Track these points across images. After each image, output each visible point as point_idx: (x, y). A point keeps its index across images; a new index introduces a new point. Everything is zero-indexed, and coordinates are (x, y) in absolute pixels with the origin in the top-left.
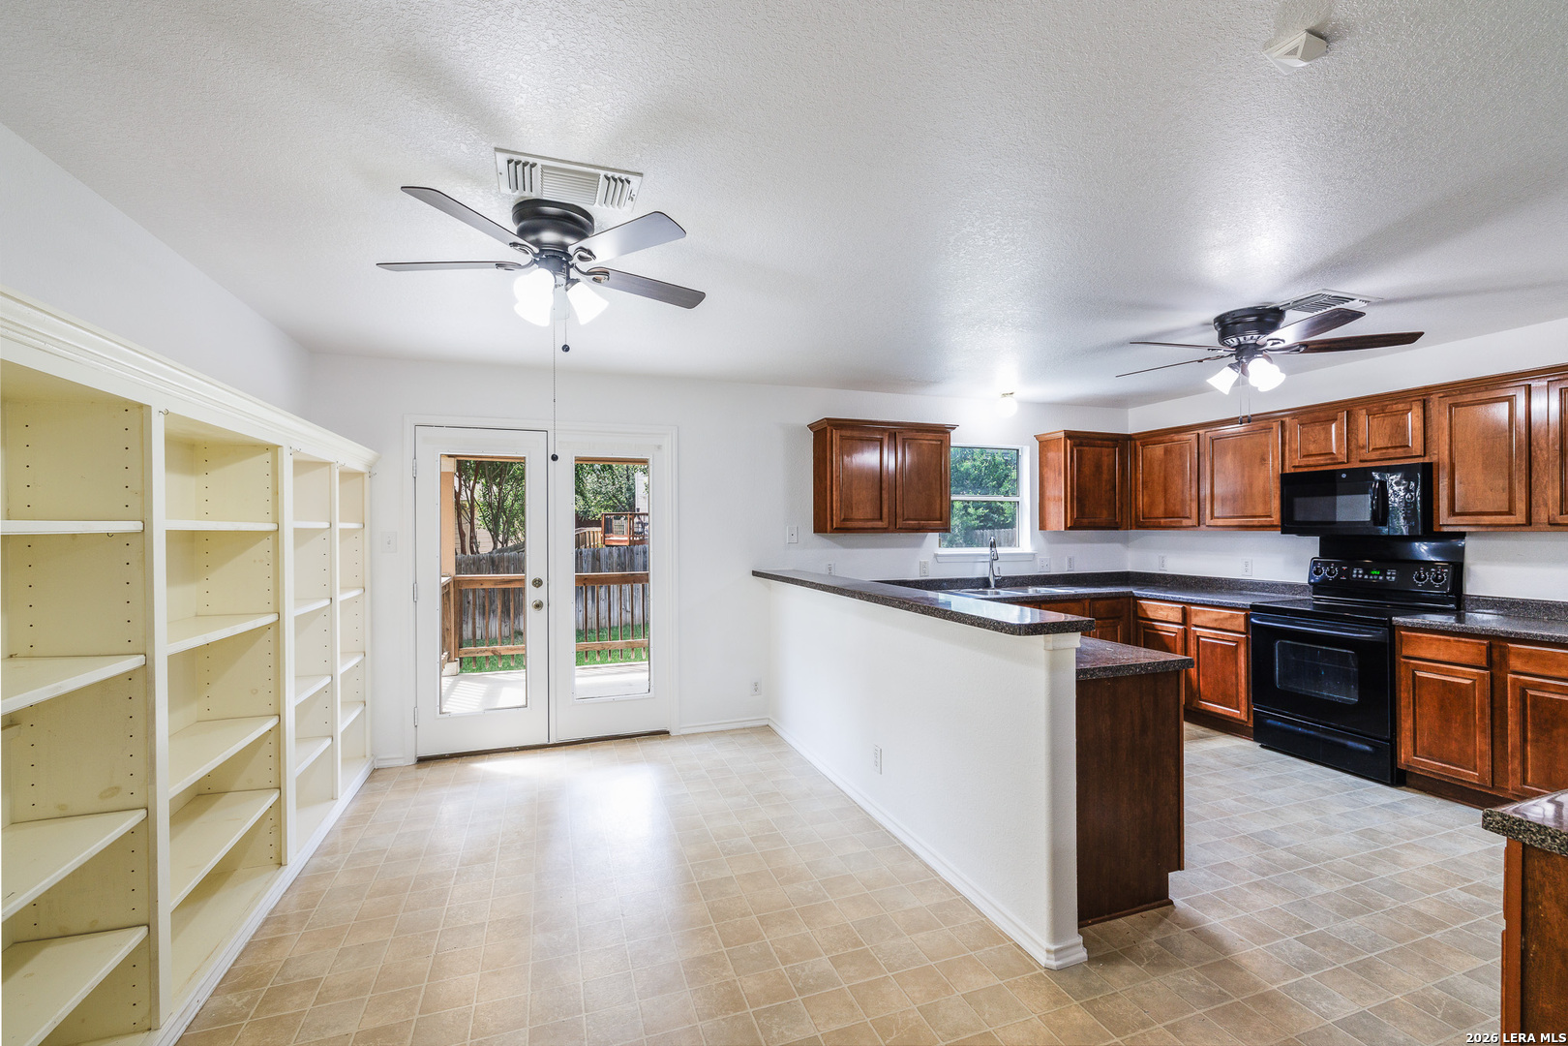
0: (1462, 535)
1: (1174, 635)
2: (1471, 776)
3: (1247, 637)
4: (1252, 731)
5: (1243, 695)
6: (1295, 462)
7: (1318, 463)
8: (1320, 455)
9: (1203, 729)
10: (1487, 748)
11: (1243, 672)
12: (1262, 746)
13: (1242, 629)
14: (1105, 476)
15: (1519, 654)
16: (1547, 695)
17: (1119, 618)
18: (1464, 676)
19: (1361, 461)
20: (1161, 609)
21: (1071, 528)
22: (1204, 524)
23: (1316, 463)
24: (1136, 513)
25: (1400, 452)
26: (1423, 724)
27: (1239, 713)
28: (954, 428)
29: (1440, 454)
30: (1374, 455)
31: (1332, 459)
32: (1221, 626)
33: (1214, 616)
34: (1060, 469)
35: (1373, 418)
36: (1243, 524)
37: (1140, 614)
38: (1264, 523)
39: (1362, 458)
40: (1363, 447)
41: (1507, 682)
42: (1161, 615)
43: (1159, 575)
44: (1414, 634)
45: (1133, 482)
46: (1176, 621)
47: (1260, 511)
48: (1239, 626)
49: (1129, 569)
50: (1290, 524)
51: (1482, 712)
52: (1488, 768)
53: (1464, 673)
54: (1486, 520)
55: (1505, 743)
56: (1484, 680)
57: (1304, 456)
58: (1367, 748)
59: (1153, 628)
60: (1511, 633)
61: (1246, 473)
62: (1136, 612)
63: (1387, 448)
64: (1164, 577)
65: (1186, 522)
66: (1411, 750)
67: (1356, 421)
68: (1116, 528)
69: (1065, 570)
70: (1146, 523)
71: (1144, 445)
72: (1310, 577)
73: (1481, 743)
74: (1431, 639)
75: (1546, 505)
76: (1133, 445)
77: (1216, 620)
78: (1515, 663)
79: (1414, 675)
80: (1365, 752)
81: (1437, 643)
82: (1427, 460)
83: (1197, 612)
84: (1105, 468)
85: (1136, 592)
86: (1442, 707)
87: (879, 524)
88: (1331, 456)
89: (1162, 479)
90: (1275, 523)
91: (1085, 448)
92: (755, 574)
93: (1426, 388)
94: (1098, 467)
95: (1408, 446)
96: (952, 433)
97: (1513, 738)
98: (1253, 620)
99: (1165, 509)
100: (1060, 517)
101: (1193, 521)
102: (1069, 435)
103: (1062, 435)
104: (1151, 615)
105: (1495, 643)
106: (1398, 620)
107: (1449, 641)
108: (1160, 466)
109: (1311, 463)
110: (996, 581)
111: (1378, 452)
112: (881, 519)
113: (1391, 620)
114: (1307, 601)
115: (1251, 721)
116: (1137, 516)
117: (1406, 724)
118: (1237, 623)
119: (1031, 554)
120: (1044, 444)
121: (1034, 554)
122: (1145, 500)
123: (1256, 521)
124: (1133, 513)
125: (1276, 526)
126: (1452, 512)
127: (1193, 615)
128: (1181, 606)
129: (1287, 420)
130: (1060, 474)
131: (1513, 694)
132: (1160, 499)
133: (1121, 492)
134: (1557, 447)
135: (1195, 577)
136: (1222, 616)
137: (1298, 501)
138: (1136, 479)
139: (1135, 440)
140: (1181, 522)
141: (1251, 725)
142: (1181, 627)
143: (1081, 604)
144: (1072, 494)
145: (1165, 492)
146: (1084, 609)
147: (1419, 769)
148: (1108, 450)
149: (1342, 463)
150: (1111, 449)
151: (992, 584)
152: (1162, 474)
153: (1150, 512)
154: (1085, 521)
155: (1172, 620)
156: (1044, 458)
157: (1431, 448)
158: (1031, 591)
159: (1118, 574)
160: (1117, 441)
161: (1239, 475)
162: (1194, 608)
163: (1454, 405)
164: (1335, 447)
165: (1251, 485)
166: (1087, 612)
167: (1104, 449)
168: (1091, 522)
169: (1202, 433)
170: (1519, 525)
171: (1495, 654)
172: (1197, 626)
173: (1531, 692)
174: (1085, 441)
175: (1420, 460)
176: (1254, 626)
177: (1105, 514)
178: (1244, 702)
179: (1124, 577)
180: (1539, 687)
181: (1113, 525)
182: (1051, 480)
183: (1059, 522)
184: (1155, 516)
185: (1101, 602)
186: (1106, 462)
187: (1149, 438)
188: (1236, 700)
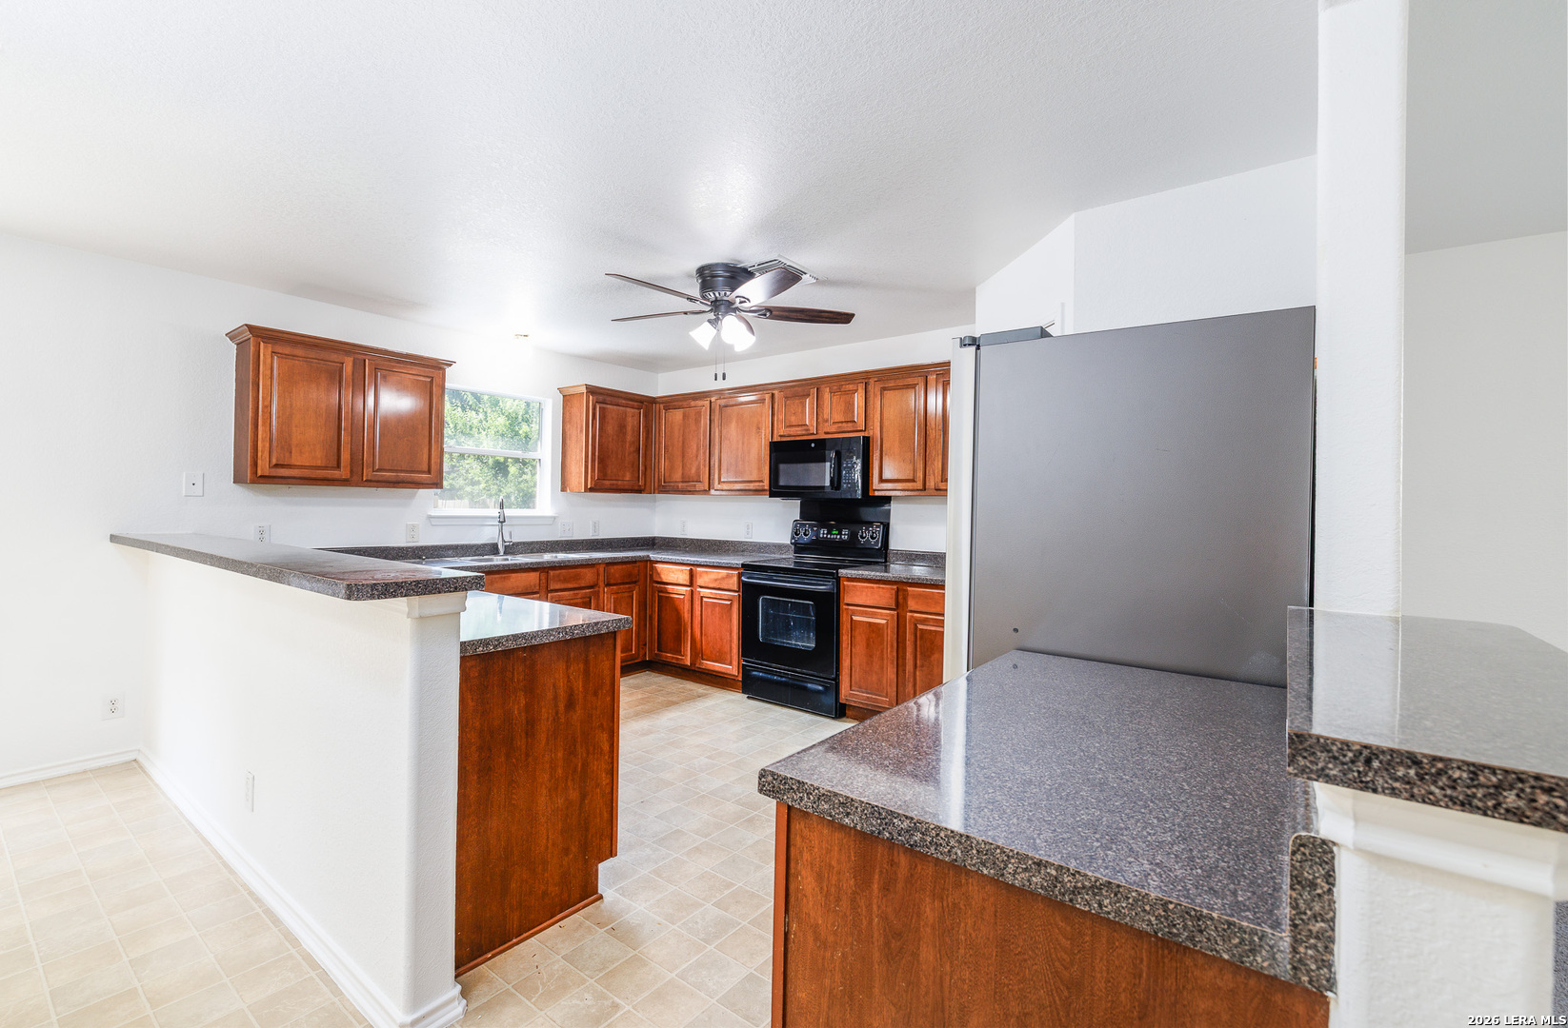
0: (887, 500)
1: (682, 597)
2: (884, 701)
3: (739, 595)
4: (741, 684)
5: (735, 651)
6: (782, 432)
7: (796, 434)
8: (799, 426)
9: (704, 687)
10: (894, 676)
11: (735, 629)
12: (748, 697)
13: (736, 588)
14: (629, 438)
15: (915, 596)
16: (928, 628)
17: (635, 582)
18: (882, 616)
19: (826, 433)
20: (673, 572)
21: (591, 490)
22: (714, 488)
24: (659, 477)
25: (849, 427)
26: (856, 661)
27: (731, 668)
28: (450, 365)
29: (875, 432)
30: (834, 428)
31: (806, 430)
32: (718, 586)
33: (713, 576)
34: (582, 427)
35: (834, 395)
36: (742, 488)
37: (655, 578)
38: (757, 488)
39: (826, 430)
40: (827, 421)
41: (906, 619)
42: (672, 578)
43: (680, 539)
44: (852, 584)
45: (657, 446)
46: (685, 583)
47: (754, 476)
48: (734, 585)
49: (656, 534)
50: (777, 491)
51: (892, 646)
52: (894, 694)
53: (881, 614)
54: (902, 486)
55: (904, 671)
56: (893, 619)
57: (787, 427)
58: (820, 688)
59: (666, 591)
60: (910, 579)
61: (745, 441)
62: (651, 576)
63: (842, 422)
64: (684, 541)
65: (699, 486)
66: (849, 685)
67: (822, 396)
68: (640, 491)
69: (589, 535)
70: (666, 488)
71: (667, 409)
72: (793, 538)
73: (890, 673)
74: (863, 587)
75: (934, 474)
76: (657, 409)
77: (716, 580)
78: (912, 604)
79: (852, 619)
80: (819, 692)
81: (867, 590)
82: (866, 434)
83: (701, 573)
84: (629, 428)
85: (653, 556)
86: (868, 645)
87: (336, 474)
88: (805, 428)
89: (681, 444)
90: (766, 488)
91: (608, 406)
92: (114, 538)
93: (866, 372)
94: (622, 427)
95: (855, 421)
96: (448, 370)
97: (909, 666)
98: (743, 578)
99: (683, 473)
100: (580, 477)
101: (705, 486)
102: (592, 390)
103: (585, 389)
104: (665, 578)
105: (901, 587)
106: (843, 572)
107: (873, 588)
108: (679, 431)
109: (792, 433)
110: (506, 546)
111: (837, 426)
112: (338, 466)
113: (837, 572)
114: (788, 559)
115: (741, 675)
116: (660, 480)
117: (845, 663)
118: (731, 582)
119: (551, 517)
120: (568, 399)
121: (555, 518)
122: (666, 463)
123: (751, 486)
124: (656, 477)
125: (764, 490)
126: (882, 480)
127: (698, 575)
128: (689, 568)
129: (776, 392)
130: (581, 431)
131: (910, 629)
132: (678, 463)
133: (645, 455)
134: (941, 427)
135: (708, 541)
136: (720, 576)
137: (782, 467)
138: (660, 443)
139: (659, 403)
140: (695, 486)
141: (740, 679)
142: (689, 589)
143: (594, 570)
144: (593, 454)
145: (683, 457)
146: (598, 575)
147: (853, 701)
148: (633, 410)
149: (813, 434)
150: (636, 411)
151: (501, 550)
152: (681, 439)
153: (670, 476)
154: (607, 483)
155: (681, 582)
156: (568, 414)
157: (870, 423)
158: (547, 557)
159: (645, 539)
160: (642, 402)
161: (741, 442)
162: (698, 569)
163: (884, 389)
164: (808, 419)
165: (749, 453)
166: (601, 578)
167: (628, 409)
168: (613, 484)
169: (713, 399)
170: (918, 490)
171: (900, 597)
172: (701, 587)
173: (920, 627)
174: (608, 399)
175: (862, 434)
176: (745, 584)
177: (628, 477)
178: (735, 657)
179: (651, 543)
180: (924, 621)
181: (636, 488)
182: (574, 438)
183: (580, 483)
184: (674, 480)
185: (616, 567)
186: (630, 422)
187: (672, 402)
188: (729, 656)
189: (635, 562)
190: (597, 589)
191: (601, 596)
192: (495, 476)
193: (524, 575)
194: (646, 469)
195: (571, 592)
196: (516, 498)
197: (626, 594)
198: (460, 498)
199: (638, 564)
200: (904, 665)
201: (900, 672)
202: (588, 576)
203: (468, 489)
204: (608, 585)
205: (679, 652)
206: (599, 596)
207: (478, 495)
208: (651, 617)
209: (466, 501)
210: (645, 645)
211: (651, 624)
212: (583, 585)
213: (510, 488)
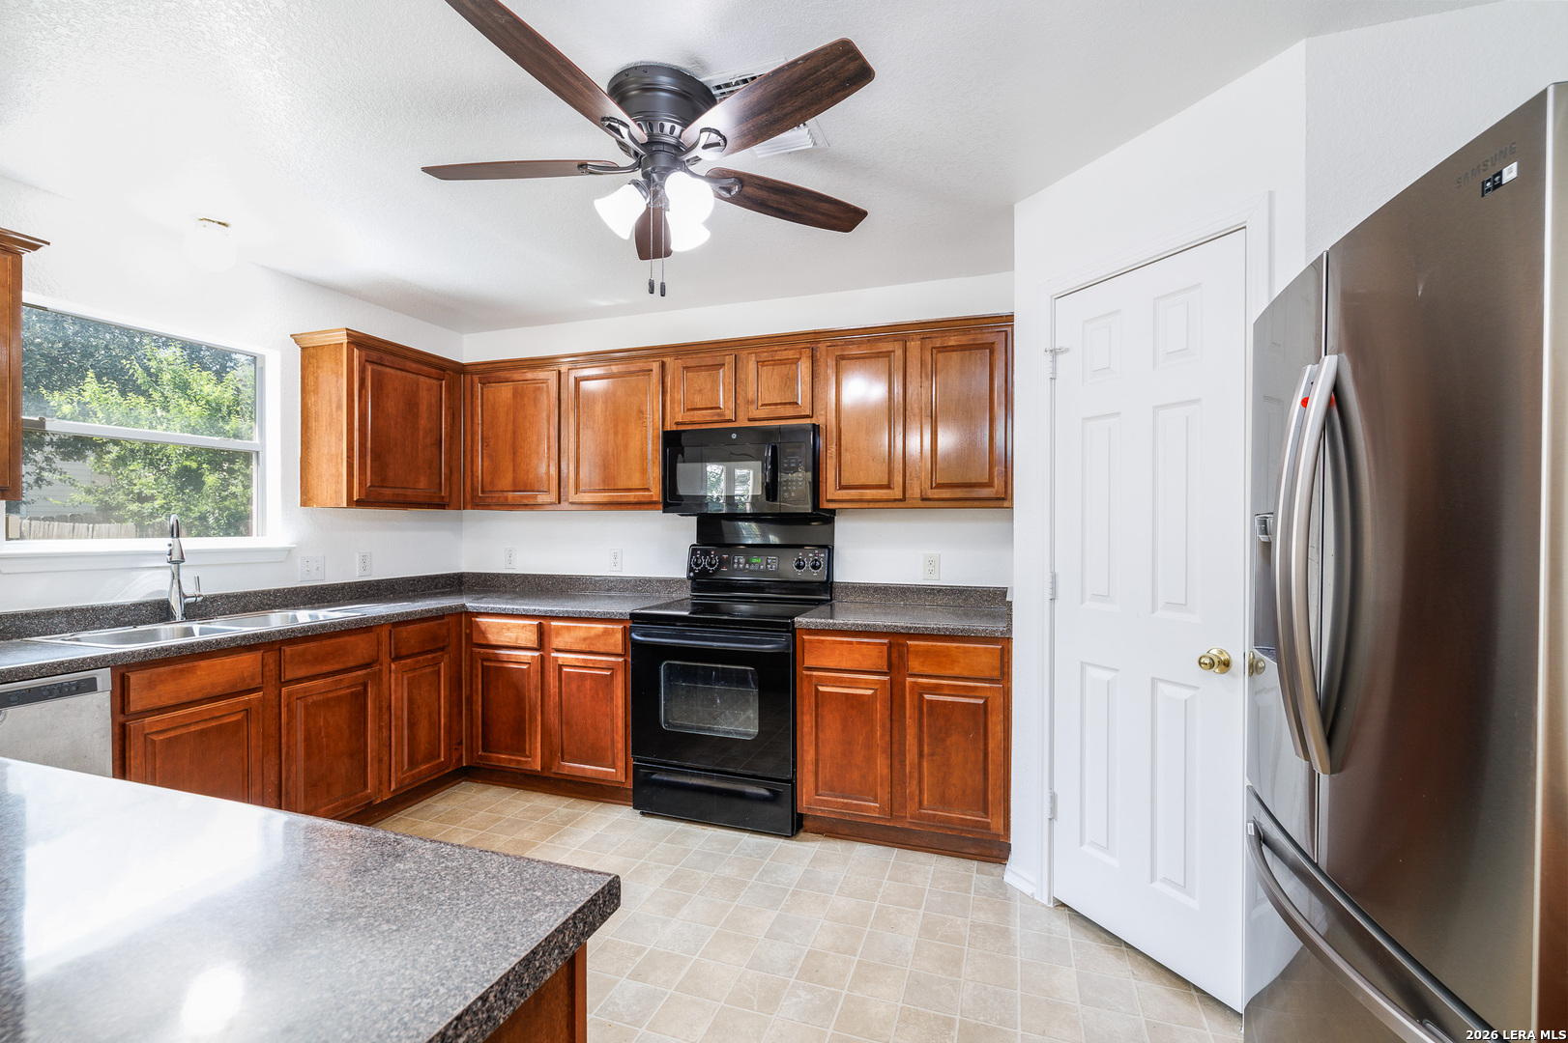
1: (525, 667)
2: (872, 808)
3: (625, 661)
4: (631, 793)
5: (620, 746)
6: (678, 417)
8: (706, 408)
10: (886, 771)
11: (620, 712)
12: (643, 814)
13: (619, 650)
14: (424, 422)
15: (918, 652)
16: (942, 699)
17: (442, 649)
18: (866, 684)
19: (750, 420)
20: (508, 629)
21: (361, 503)
22: (567, 500)
23: (702, 419)
24: (472, 484)
25: (789, 411)
26: (825, 752)
27: (615, 772)
28: (35, 247)
29: (827, 414)
30: (763, 413)
31: (719, 415)
32: (592, 648)
33: (582, 634)
34: (339, 398)
35: (762, 366)
36: (616, 499)
37: (476, 639)
38: (643, 499)
39: (751, 415)
40: (752, 402)
41: (905, 686)
42: (506, 638)
43: (504, 575)
44: (816, 638)
45: (469, 438)
46: (530, 645)
47: (636, 482)
48: (616, 646)
49: (464, 569)
50: (672, 501)
51: (883, 727)
52: (887, 797)
53: (866, 681)
54: (869, 494)
55: (903, 762)
56: (885, 687)
57: (688, 410)
58: (766, 794)
59: (497, 659)
60: (910, 628)
61: (620, 429)
62: (469, 636)
63: (776, 404)
64: (512, 578)
65: (542, 498)
66: (813, 787)
67: (744, 367)
68: (442, 506)
69: (354, 575)
70: (484, 498)
71: (484, 382)
72: (691, 569)
73: (881, 766)
74: (833, 642)
75: (921, 478)
76: (468, 382)
77: (585, 639)
78: (915, 665)
79: (817, 690)
81: (840, 646)
82: (813, 421)
83: (559, 630)
84: (423, 408)
85: (471, 604)
86: (844, 728)
88: (718, 411)
89: (509, 435)
90: (655, 499)
91: (388, 370)
93: (816, 333)
94: (411, 405)
95: (797, 403)
96: (28, 258)
97: (911, 756)
98: (633, 635)
99: (514, 480)
100: (338, 482)
101: (552, 497)
102: (357, 341)
103: (344, 340)
104: (494, 638)
105: (895, 641)
106: (801, 621)
107: (851, 643)
108: (507, 414)
109: (695, 419)
110: (187, 605)
111: (767, 409)
113: (793, 622)
114: (684, 602)
115: (630, 780)
116: (474, 489)
117: (807, 754)
118: (612, 641)
119: (283, 550)
120: (310, 355)
121: (289, 550)
122: (485, 464)
123: (632, 496)
124: (468, 484)
125: (656, 503)
126: (837, 485)
127: (553, 633)
128: (536, 622)
129: (667, 360)
130: (338, 407)
131: (912, 701)
132: (506, 462)
133: (450, 450)
135: (553, 577)
136: (593, 633)
138: (473, 434)
139: (472, 374)
140: (535, 497)
141: (630, 785)
142: (536, 654)
143: (372, 636)
144: (362, 445)
145: (514, 454)
146: (379, 643)
147: (821, 811)
148: (428, 380)
149: (730, 421)
150: (435, 382)
151: (178, 610)
152: (510, 427)
153: (492, 483)
154: (388, 492)
155: (522, 643)
156: (311, 378)
157: (819, 407)
158: (277, 621)
159: (448, 576)
160: (443, 369)
161: (611, 432)
162: (553, 623)
163: (842, 358)
164: (723, 399)
165: (626, 446)
166: (385, 648)
167: (422, 378)
168: (398, 495)
169: (564, 369)
170: (895, 500)
171: (894, 655)
172: (558, 650)
173: (927, 697)
174: (387, 359)
175: (808, 421)
176: (635, 643)
177: (423, 483)
178: (621, 755)
179: (456, 583)
180: (935, 689)
181: (437, 501)
182: (324, 420)
183: (338, 492)
184: (500, 488)
185: (411, 627)
186: (425, 399)
187: (491, 372)
188: (609, 753)
189: (442, 617)
190: (376, 668)
191: (385, 678)
192: (181, 489)
193: (228, 661)
194: (451, 471)
195: (329, 680)
196: (217, 520)
197: (428, 670)
198: (121, 520)
199: (446, 620)
200: (903, 753)
201: (896, 764)
202: (362, 647)
203: (134, 507)
204: (397, 658)
205: (520, 750)
206: (381, 679)
207: (152, 515)
208: (470, 701)
209: (130, 525)
210: (461, 743)
211: (470, 710)
212: (351, 664)
213: (206, 506)
